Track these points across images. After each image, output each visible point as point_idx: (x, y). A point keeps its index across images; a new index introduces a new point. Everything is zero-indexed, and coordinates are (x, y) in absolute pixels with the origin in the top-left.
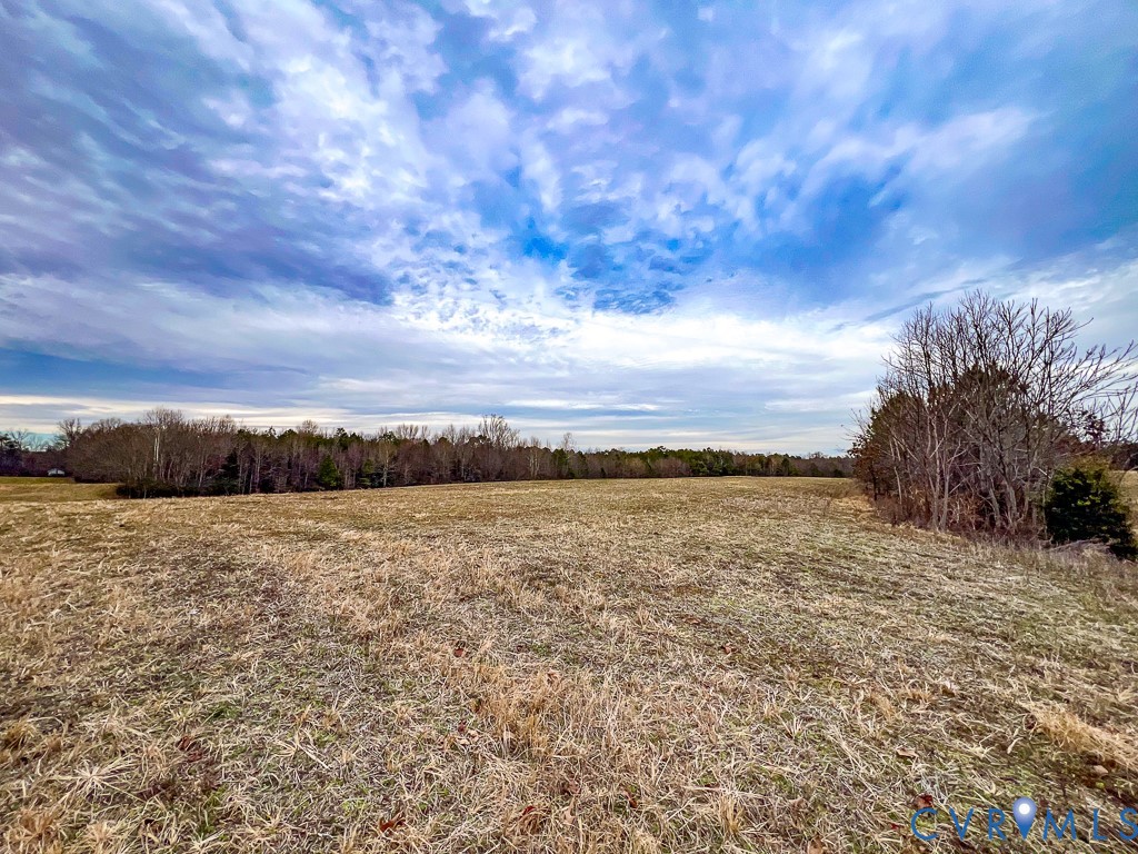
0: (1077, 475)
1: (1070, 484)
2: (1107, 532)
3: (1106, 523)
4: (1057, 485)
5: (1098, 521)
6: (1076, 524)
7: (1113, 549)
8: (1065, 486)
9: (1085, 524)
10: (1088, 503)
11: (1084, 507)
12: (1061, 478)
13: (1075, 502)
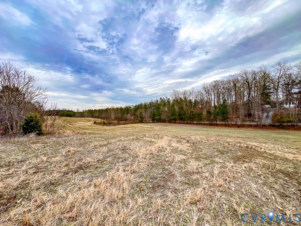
0: (31, 117)
1: (29, 119)
2: (37, 130)
3: (36, 128)
4: (26, 120)
5: (35, 128)
6: (30, 129)
7: (37, 134)
8: (27, 120)
9: (32, 129)
10: (33, 124)
11: (32, 125)
12: (27, 118)
13: (30, 124)
